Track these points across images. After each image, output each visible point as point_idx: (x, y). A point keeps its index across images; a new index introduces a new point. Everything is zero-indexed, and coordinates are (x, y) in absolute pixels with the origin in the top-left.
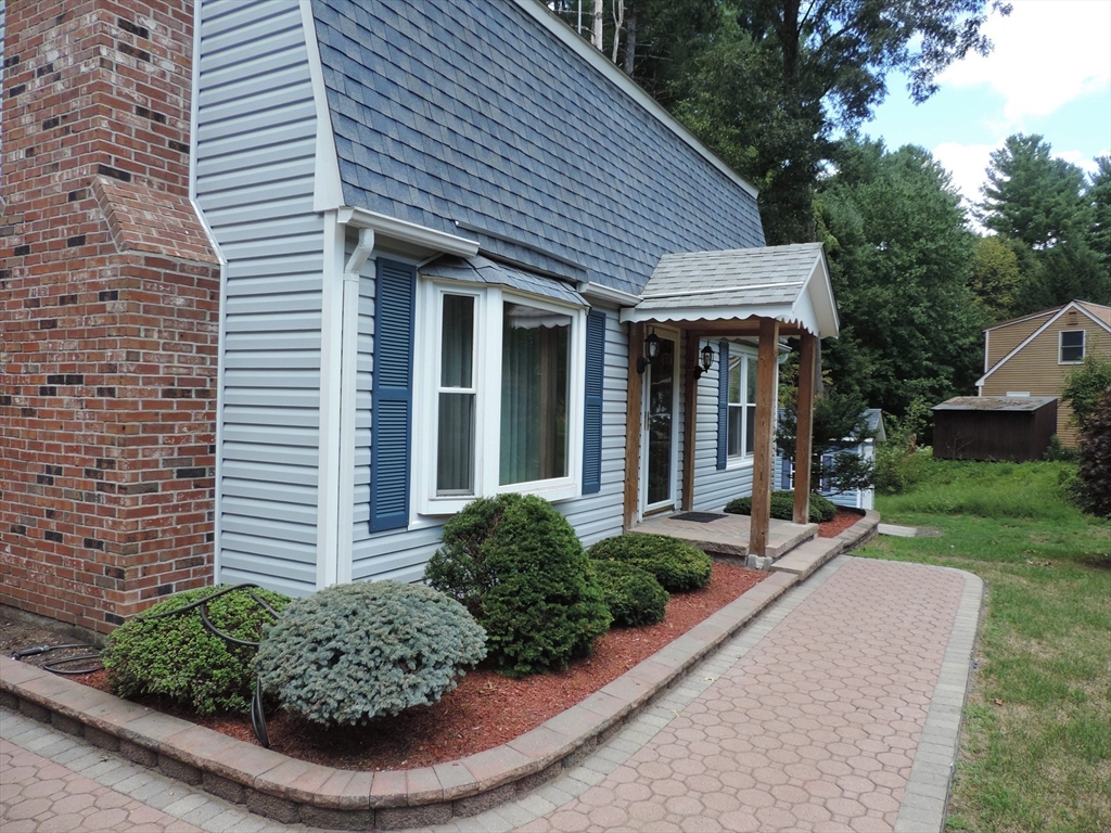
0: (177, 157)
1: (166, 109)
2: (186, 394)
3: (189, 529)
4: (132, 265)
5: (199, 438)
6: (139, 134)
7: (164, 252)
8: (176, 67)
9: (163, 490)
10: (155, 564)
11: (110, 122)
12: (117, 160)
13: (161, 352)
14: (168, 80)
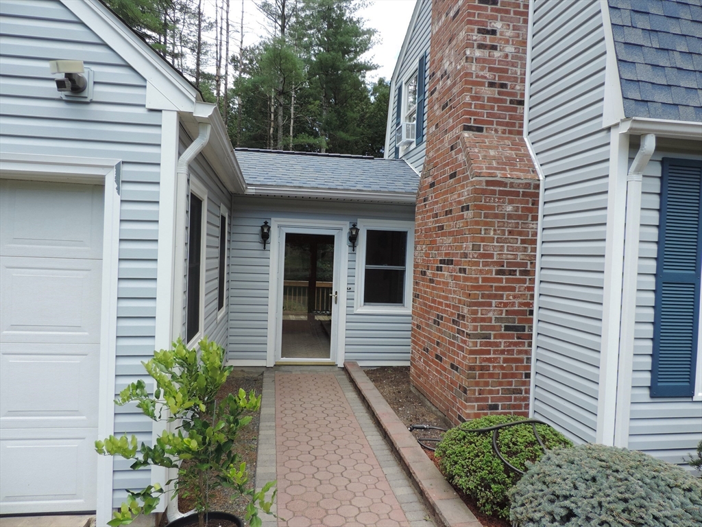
0: (515, 110)
1: (508, 79)
2: (512, 273)
3: (512, 368)
4: (477, 187)
5: (521, 304)
6: (490, 99)
7: (499, 175)
8: (515, 48)
9: (494, 338)
10: (487, 388)
11: (471, 97)
12: (475, 120)
13: (495, 244)
14: (510, 59)
